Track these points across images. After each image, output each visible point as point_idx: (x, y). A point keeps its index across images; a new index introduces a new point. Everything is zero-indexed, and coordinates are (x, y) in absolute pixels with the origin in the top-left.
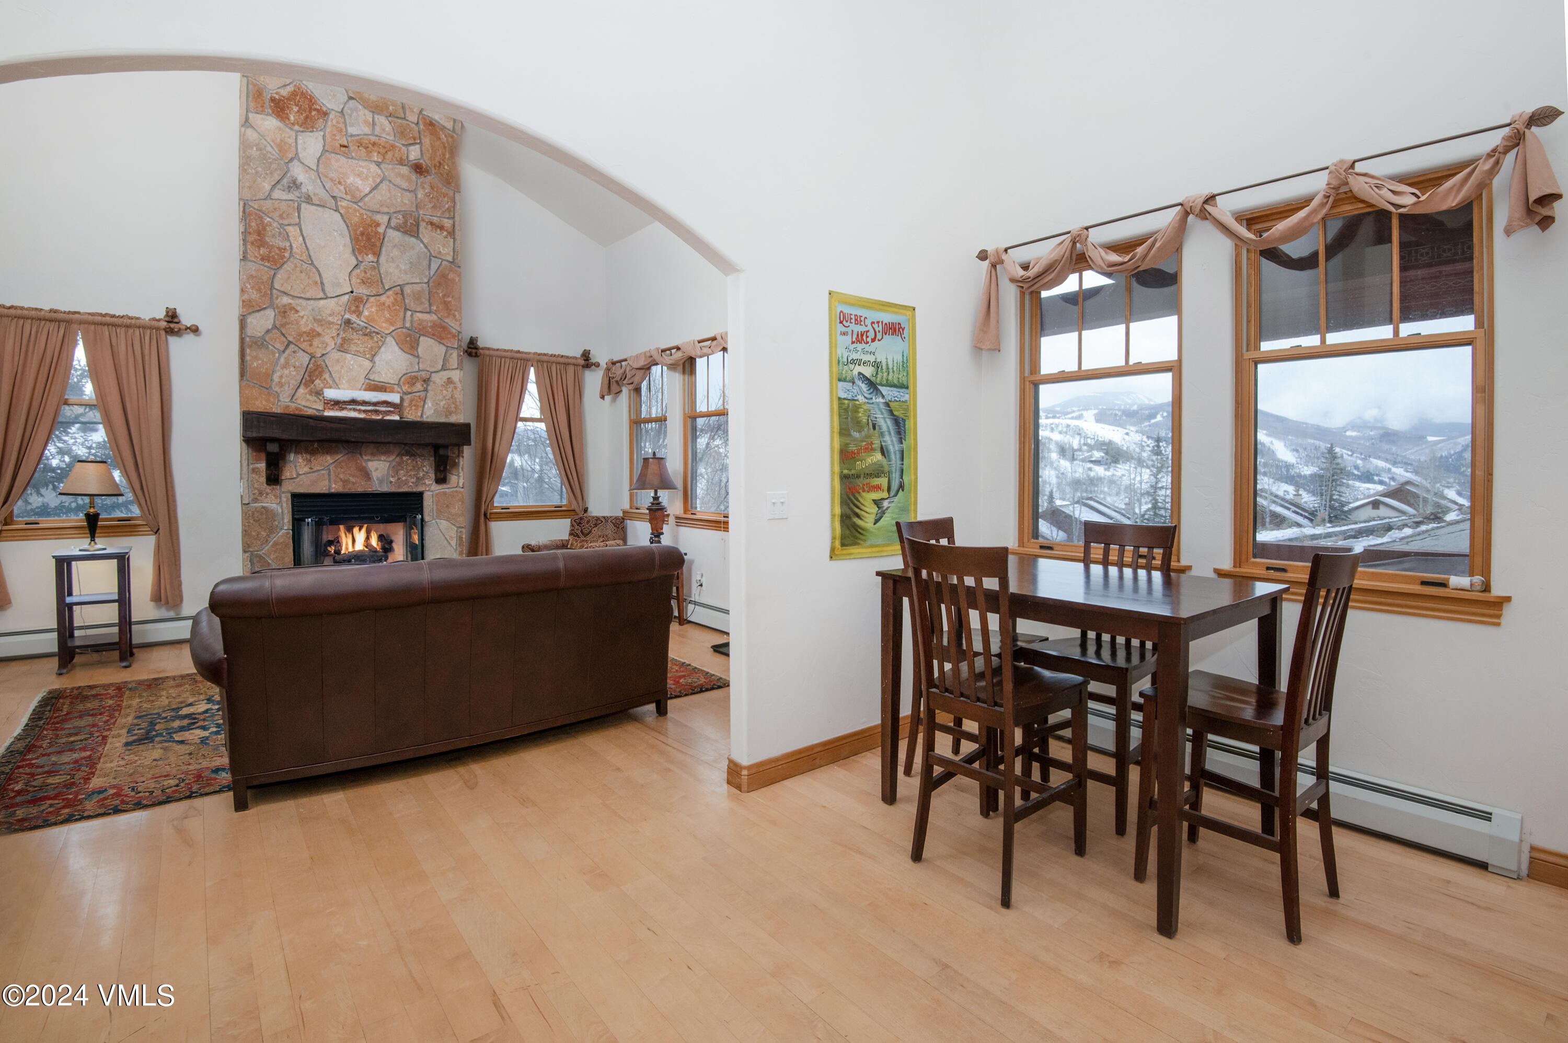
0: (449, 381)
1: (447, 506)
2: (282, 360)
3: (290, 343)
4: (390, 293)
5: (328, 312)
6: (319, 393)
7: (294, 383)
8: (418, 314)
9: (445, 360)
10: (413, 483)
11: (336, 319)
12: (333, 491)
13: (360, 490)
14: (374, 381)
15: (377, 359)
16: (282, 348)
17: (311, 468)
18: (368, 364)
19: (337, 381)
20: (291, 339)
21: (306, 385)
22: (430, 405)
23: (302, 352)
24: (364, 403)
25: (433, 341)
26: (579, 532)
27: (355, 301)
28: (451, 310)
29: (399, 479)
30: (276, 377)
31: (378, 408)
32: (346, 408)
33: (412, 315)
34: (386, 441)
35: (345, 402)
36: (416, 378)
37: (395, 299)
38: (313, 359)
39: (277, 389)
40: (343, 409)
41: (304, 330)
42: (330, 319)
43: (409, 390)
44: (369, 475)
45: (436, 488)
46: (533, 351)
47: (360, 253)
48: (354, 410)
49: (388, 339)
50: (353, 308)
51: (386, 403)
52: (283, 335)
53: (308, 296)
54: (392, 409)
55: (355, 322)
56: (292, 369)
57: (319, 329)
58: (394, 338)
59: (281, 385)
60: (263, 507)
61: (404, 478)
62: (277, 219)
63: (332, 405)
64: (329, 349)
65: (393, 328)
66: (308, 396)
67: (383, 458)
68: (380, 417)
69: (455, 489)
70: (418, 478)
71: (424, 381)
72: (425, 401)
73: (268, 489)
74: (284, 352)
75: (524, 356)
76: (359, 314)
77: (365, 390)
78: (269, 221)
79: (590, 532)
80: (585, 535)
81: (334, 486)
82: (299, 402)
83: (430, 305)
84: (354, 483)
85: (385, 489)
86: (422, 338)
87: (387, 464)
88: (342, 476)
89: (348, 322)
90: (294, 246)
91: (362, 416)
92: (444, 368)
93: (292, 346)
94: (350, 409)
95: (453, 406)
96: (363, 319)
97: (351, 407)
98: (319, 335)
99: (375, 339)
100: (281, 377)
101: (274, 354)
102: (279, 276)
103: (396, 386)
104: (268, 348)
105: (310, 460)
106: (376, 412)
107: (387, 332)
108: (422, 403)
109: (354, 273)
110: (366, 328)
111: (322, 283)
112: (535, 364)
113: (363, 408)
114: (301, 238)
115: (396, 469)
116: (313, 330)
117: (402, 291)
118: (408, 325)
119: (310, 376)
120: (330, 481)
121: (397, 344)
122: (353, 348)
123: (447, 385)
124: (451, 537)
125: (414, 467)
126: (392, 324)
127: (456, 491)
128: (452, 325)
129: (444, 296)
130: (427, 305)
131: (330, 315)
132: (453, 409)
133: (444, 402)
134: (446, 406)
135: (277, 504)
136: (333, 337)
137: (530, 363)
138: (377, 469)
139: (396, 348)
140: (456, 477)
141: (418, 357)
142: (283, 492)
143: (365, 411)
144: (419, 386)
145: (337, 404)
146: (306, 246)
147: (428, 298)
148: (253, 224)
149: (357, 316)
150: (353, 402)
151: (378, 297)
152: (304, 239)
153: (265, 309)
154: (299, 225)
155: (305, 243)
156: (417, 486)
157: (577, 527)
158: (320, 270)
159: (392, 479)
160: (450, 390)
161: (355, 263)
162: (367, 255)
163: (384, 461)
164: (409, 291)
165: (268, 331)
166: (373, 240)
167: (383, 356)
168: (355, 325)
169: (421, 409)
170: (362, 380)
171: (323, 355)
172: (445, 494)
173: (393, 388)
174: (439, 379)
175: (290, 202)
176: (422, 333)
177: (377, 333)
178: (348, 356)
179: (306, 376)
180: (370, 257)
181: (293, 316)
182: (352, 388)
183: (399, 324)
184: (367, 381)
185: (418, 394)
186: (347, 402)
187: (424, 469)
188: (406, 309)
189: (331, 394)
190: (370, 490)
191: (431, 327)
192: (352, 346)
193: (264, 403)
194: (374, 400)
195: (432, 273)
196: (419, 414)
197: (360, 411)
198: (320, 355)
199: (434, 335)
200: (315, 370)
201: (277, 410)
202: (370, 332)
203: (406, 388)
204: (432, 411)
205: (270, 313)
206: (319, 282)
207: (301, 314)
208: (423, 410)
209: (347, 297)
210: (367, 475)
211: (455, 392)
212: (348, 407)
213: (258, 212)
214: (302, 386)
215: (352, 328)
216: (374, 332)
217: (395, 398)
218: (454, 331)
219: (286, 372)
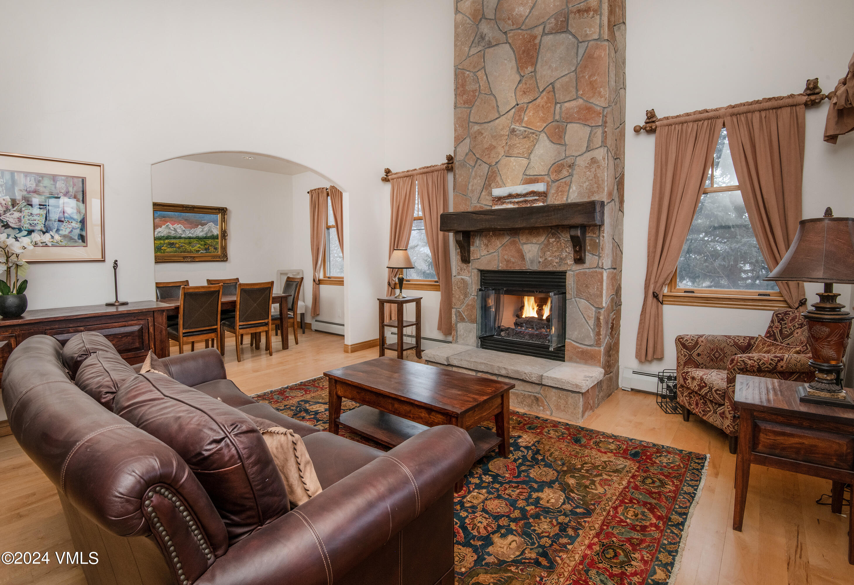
0: (593, 161)
1: (587, 286)
2: (473, 173)
3: (478, 158)
4: (544, 93)
5: (500, 127)
6: (490, 194)
7: (479, 188)
8: (566, 104)
9: (590, 141)
10: (557, 263)
11: (506, 132)
12: (500, 268)
13: (517, 268)
14: (530, 175)
15: (532, 156)
16: (473, 165)
17: (488, 251)
18: (525, 162)
19: (504, 182)
20: (478, 156)
21: (487, 189)
22: (574, 188)
23: (484, 164)
24: (518, 196)
25: (578, 125)
26: (777, 331)
27: (518, 111)
28: (596, 89)
29: (546, 259)
30: (470, 188)
31: (527, 198)
32: (505, 202)
33: (560, 108)
34: (522, 226)
35: (505, 198)
36: (562, 165)
37: (548, 98)
38: (491, 168)
39: (470, 195)
40: (503, 203)
41: (486, 147)
42: (502, 133)
43: (556, 178)
44: (524, 256)
45: (578, 268)
46: (725, 105)
47: (522, 70)
48: (511, 203)
49: (541, 136)
50: (517, 118)
51: (533, 193)
52: (474, 154)
53: (489, 120)
54: (537, 198)
55: (517, 130)
56: (479, 178)
57: (494, 144)
58: (546, 134)
59: (473, 191)
60: (462, 279)
61: (550, 259)
62: (472, 70)
63: (497, 201)
64: (500, 157)
65: (545, 125)
66: (487, 197)
67: (534, 241)
68: (529, 205)
69: (594, 270)
70: (561, 259)
71: (570, 166)
72: (570, 186)
73: (464, 266)
74: (474, 166)
75: (711, 114)
76: (521, 121)
77: (523, 184)
78: (468, 74)
79: (792, 333)
80: (784, 337)
81: (500, 265)
82: (482, 202)
83: (577, 91)
84: (513, 263)
85: (535, 268)
86: (569, 126)
87: (537, 246)
88: (506, 257)
89: (513, 131)
90: (481, 85)
91: (516, 206)
92: (588, 149)
93: (479, 161)
94: (508, 203)
95: (596, 185)
96: (524, 125)
97: (508, 200)
98: (495, 147)
99: (532, 139)
100: (473, 186)
101: (469, 170)
102: (472, 112)
103: (546, 177)
104: (466, 166)
105: (488, 246)
106: (526, 201)
107: (540, 130)
108: (568, 187)
109: (518, 88)
110: (525, 131)
111: (498, 106)
112: (728, 120)
113: (516, 200)
114: (485, 77)
115: (543, 251)
116: (491, 145)
117: (554, 88)
118: (557, 117)
119: (488, 181)
120: (498, 261)
121: (548, 138)
122: (516, 151)
123: (590, 165)
124: (589, 316)
125: (558, 248)
126: (544, 121)
127: (596, 272)
128: (597, 103)
129: (590, 77)
130: (574, 93)
131: (502, 129)
132: (596, 189)
133: (587, 183)
134: (588, 187)
135: (469, 277)
136: (503, 147)
137: (720, 122)
138: (530, 251)
139: (547, 142)
140: (597, 258)
141: (565, 145)
142: (473, 269)
143: (518, 203)
144: (565, 173)
145: (500, 199)
146: (488, 82)
147: (575, 85)
148: (460, 81)
149: (520, 124)
150: (510, 196)
151: (534, 102)
152: (487, 77)
153: (465, 138)
154: (484, 67)
155: (488, 80)
156: (560, 265)
157: (777, 324)
158: (496, 96)
159: (541, 260)
160: (593, 170)
161: (519, 79)
162: (527, 68)
163: (536, 243)
164: (559, 86)
165: (467, 154)
166: (531, 53)
167: (537, 152)
168: (518, 132)
169: (566, 194)
170: (521, 176)
171: (497, 163)
172: (585, 273)
173: (544, 179)
174: (582, 162)
175: (480, 53)
176: (568, 121)
177: (533, 133)
178: (512, 159)
179: (486, 182)
180: (530, 69)
181: (480, 138)
182: (514, 184)
183: (550, 120)
184: (525, 177)
185: (564, 180)
186: (504, 197)
187: (567, 250)
188: (556, 103)
189: (497, 192)
190: (524, 268)
191: (578, 112)
192: (515, 150)
193: (464, 206)
194: (524, 192)
195: (579, 59)
196: (565, 199)
197: (514, 203)
198: (494, 163)
199: (579, 119)
200: (492, 176)
201: (470, 209)
202: (528, 134)
203: (553, 177)
204: (576, 194)
205: (468, 141)
206: (495, 106)
207: (484, 135)
208: (568, 194)
209: (513, 110)
210: (522, 257)
211: (598, 171)
212: (506, 201)
213: (462, 71)
214: (484, 190)
215: (515, 135)
216: (531, 133)
217: (540, 187)
218: (599, 108)
219: (475, 181)
